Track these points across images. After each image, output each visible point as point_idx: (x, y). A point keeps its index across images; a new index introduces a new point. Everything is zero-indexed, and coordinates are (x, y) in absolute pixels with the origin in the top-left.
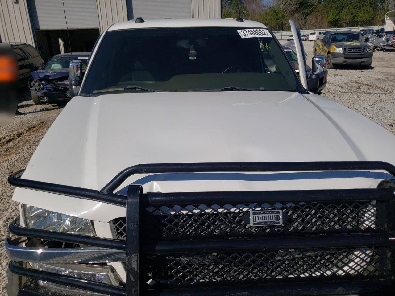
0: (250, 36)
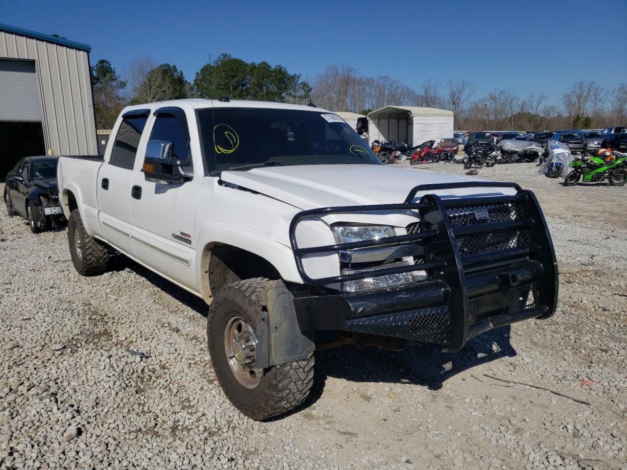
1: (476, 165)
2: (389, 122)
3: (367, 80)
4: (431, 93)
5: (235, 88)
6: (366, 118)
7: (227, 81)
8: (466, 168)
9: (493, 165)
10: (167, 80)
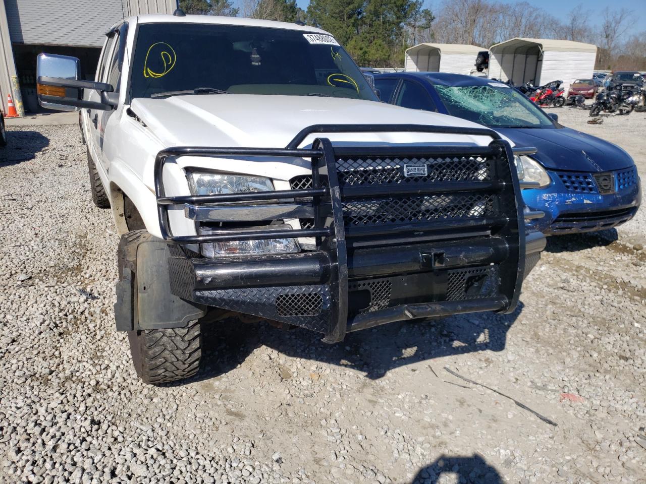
0: (318, 42)
1: (605, 112)
2: (515, 57)
3: (502, 7)
4: (580, 24)
5: (350, 17)
6: (487, 52)
7: (341, 8)
8: (591, 115)
9: (628, 112)
10: (279, 8)
